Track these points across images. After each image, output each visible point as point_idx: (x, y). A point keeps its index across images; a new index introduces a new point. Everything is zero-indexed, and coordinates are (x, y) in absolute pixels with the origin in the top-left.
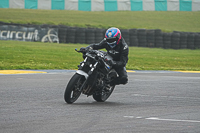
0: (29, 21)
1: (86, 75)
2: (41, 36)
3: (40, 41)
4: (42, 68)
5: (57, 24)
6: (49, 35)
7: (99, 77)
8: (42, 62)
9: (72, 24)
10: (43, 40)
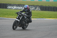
0: (32, 4)
1: (19, 21)
2: (35, 8)
3: (35, 10)
4: (36, 18)
5: (40, 5)
6: (37, 8)
7: (23, 21)
8: (36, 16)
9: (44, 5)
10: (36, 10)
